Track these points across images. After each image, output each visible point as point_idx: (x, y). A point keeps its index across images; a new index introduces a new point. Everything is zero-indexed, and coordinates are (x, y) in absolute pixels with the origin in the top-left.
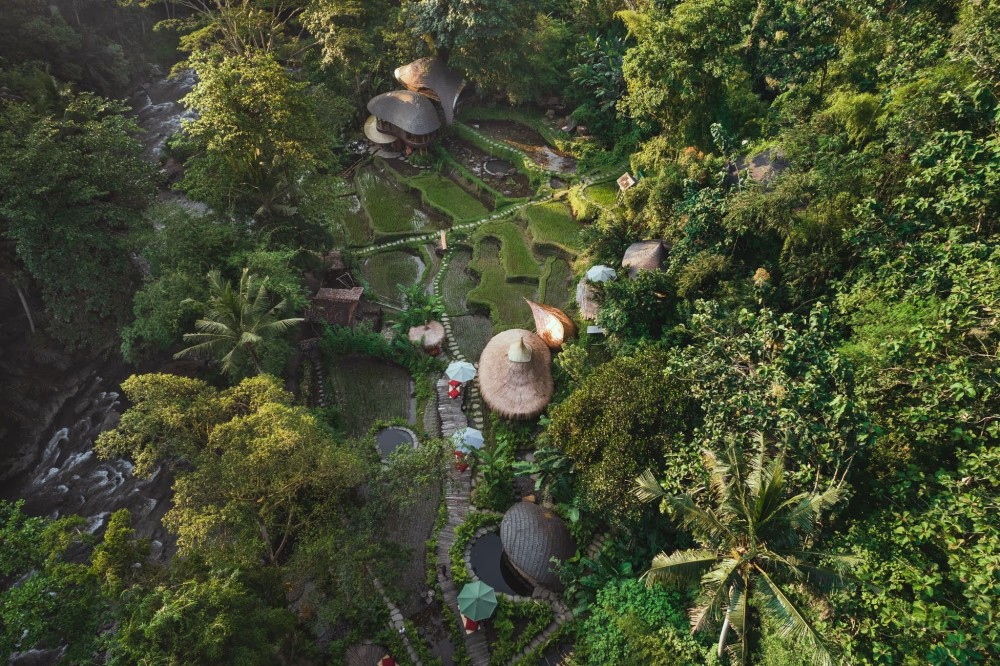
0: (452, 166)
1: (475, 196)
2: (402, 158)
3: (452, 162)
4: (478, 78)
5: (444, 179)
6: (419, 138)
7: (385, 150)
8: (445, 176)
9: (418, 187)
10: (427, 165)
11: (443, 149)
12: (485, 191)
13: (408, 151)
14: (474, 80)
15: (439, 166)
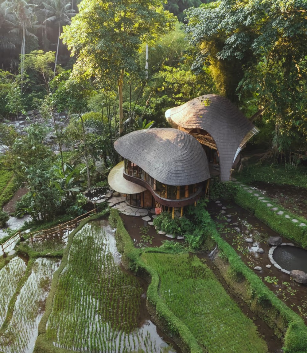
0: (215, 244)
1: (245, 308)
2: (147, 219)
3: (215, 237)
4: (279, 122)
5: (197, 263)
6: (170, 190)
7: (131, 205)
8: (200, 256)
9: (148, 268)
10: (177, 234)
11: (206, 214)
12: (266, 303)
13: (158, 210)
14: (272, 123)
15: (194, 239)
